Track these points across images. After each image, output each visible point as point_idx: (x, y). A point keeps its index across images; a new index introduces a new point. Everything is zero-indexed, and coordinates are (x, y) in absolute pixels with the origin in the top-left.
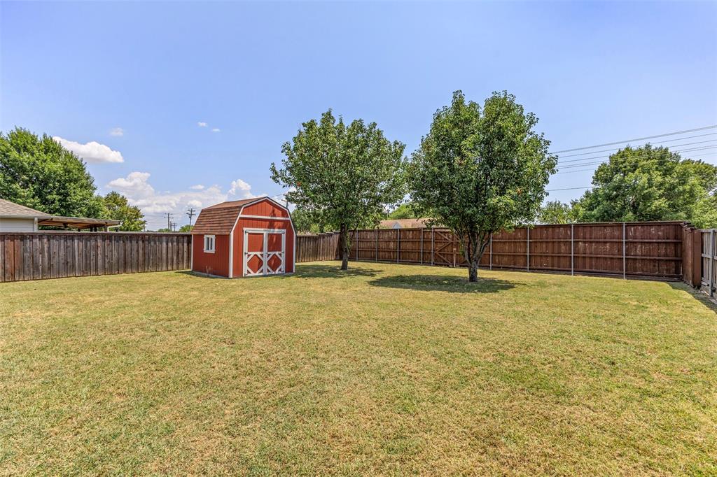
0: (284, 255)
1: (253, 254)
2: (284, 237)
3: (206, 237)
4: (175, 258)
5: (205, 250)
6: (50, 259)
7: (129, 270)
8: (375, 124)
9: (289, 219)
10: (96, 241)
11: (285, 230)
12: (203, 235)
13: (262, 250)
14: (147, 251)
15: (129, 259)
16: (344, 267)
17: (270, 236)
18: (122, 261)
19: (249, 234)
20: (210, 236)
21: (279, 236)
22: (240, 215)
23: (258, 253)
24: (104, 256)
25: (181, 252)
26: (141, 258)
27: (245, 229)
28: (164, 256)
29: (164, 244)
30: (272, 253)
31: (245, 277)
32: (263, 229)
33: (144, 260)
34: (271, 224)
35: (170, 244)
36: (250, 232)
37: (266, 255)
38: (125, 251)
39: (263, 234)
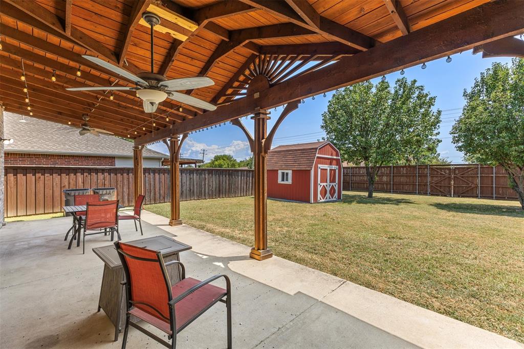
0: (337, 186)
1: (322, 184)
2: (337, 171)
3: (280, 172)
4: (245, 187)
5: (280, 181)
6: (182, 187)
7: (221, 196)
8: (415, 81)
9: (340, 158)
10: (205, 175)
11: (338, 167)
12: (278, 170)
13: (326, 182)
14: (230, 182)
15: (221, 188)
16: (370, 196)
17: (331, 170)
18: (217, 189)
19: (321, 169)
20: (286, 171)
21: (335, 170)
22: (317, 155)
23: (325, 184)
24: (209, 186)
25: (248, 183)
26: (227, 187)
27: (319, 165)
28: (240, 186)
29: (240, 177)
30: (331, 184)
31: (319, 203)
32: (327, 166)
33: (229, 189)
34: (331, 162)
35: (242, 178)
36: (321, 168)
37: (328, 186)
38: (219, 181)
39: (327, 169)
